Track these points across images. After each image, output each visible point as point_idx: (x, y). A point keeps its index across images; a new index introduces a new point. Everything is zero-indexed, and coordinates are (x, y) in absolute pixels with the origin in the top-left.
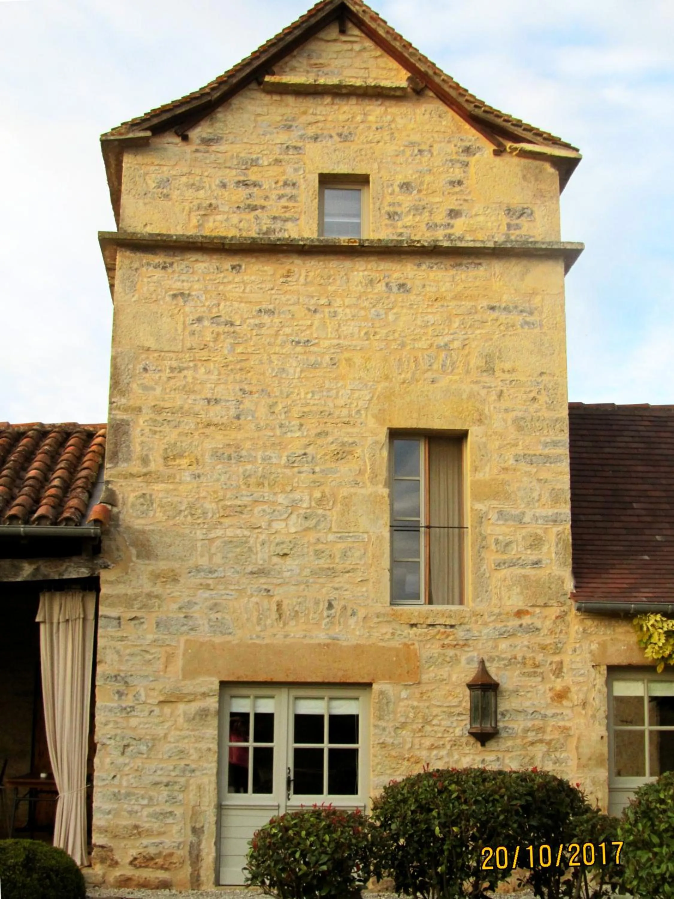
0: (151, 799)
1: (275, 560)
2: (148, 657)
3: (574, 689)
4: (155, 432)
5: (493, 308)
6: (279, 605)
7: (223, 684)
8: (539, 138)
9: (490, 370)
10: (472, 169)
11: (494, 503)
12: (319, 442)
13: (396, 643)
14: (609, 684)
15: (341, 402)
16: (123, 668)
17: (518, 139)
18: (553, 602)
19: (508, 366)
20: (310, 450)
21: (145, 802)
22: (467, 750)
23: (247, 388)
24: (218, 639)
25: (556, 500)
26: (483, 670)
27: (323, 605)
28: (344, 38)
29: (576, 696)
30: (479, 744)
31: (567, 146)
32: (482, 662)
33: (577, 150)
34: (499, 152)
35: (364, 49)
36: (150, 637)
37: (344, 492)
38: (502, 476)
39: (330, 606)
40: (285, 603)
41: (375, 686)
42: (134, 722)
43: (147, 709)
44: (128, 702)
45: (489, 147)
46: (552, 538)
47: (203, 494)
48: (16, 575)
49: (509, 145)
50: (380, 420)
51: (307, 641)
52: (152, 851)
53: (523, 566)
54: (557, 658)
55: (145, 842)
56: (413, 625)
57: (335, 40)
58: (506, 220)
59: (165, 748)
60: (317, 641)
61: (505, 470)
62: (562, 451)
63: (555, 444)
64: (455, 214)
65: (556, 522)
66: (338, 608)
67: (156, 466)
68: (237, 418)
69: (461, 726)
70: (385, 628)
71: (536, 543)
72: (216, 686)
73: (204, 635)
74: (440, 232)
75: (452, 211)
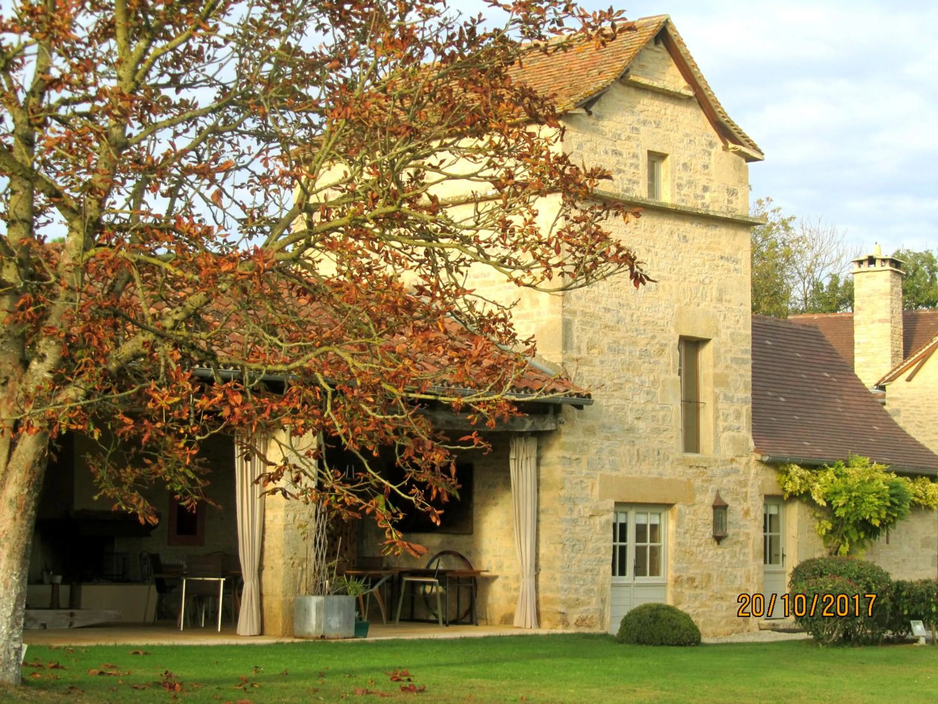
0: (584, 580)
1: (636, 422)
2: (583, 485)
3: (751, 509)
4: (583, 330)
5: (722, 258)
6: (638, 451)
7: (617, 504)
8: (747, 144)
9: (720, 300)
10: (713, 158)
11: (722, 389)
12: (652, 342)
13: (684, 479)
14: (765, 505)
15: (660, 315)
16: (573, 492)
17: (736, 141)
18: (744, 454)
19: (728, 297)
20: (648, 347)
21: (582, 583)
22: (711, 547)
23: (622, 302)
24: (614, 474)
25: (746, 388)
26: (718, 497)
27: (656, 453)
28: (657, 49)
29: (752, 514)
30: (716, 543)
31: (759, 151)
32: (718, 491)
33: (763, 154)
34: (725, 148)
35: (663, 58)
36: (584, 471)
37: (662, 377)
38: (726, 372)
39: (659, 453)
40: (641, 450)
41: (676, 506)
42: (578, 529)
43: (584, 520)
44: (575, 516)
45: (721, 144)
46: (744, 413)
47: (604, 375)
48: (523, 427)
49: (731, 145)
50: (677, 330)
51: (650, 476)
52: (584, 615)
53: (733, 431)
54: (744, 490)
55: (582, 609)
56: (691, 467)
57: (651, 50)
58: (726, 196)
59: (590, 546)
60: (653, 476)
61: (727, 367)
62: (749, 356)
63: (746, 351)
64: (705, 189)
65: (746, 402)
66: (662, 454)
67: (584, 354)
68: (618, 323)
69: (709, 532)
70: (680, 468)
71: (738, 416)
72: (613, 505)
73: (607, 471)
74: (700, 202)
75: (704, 186)
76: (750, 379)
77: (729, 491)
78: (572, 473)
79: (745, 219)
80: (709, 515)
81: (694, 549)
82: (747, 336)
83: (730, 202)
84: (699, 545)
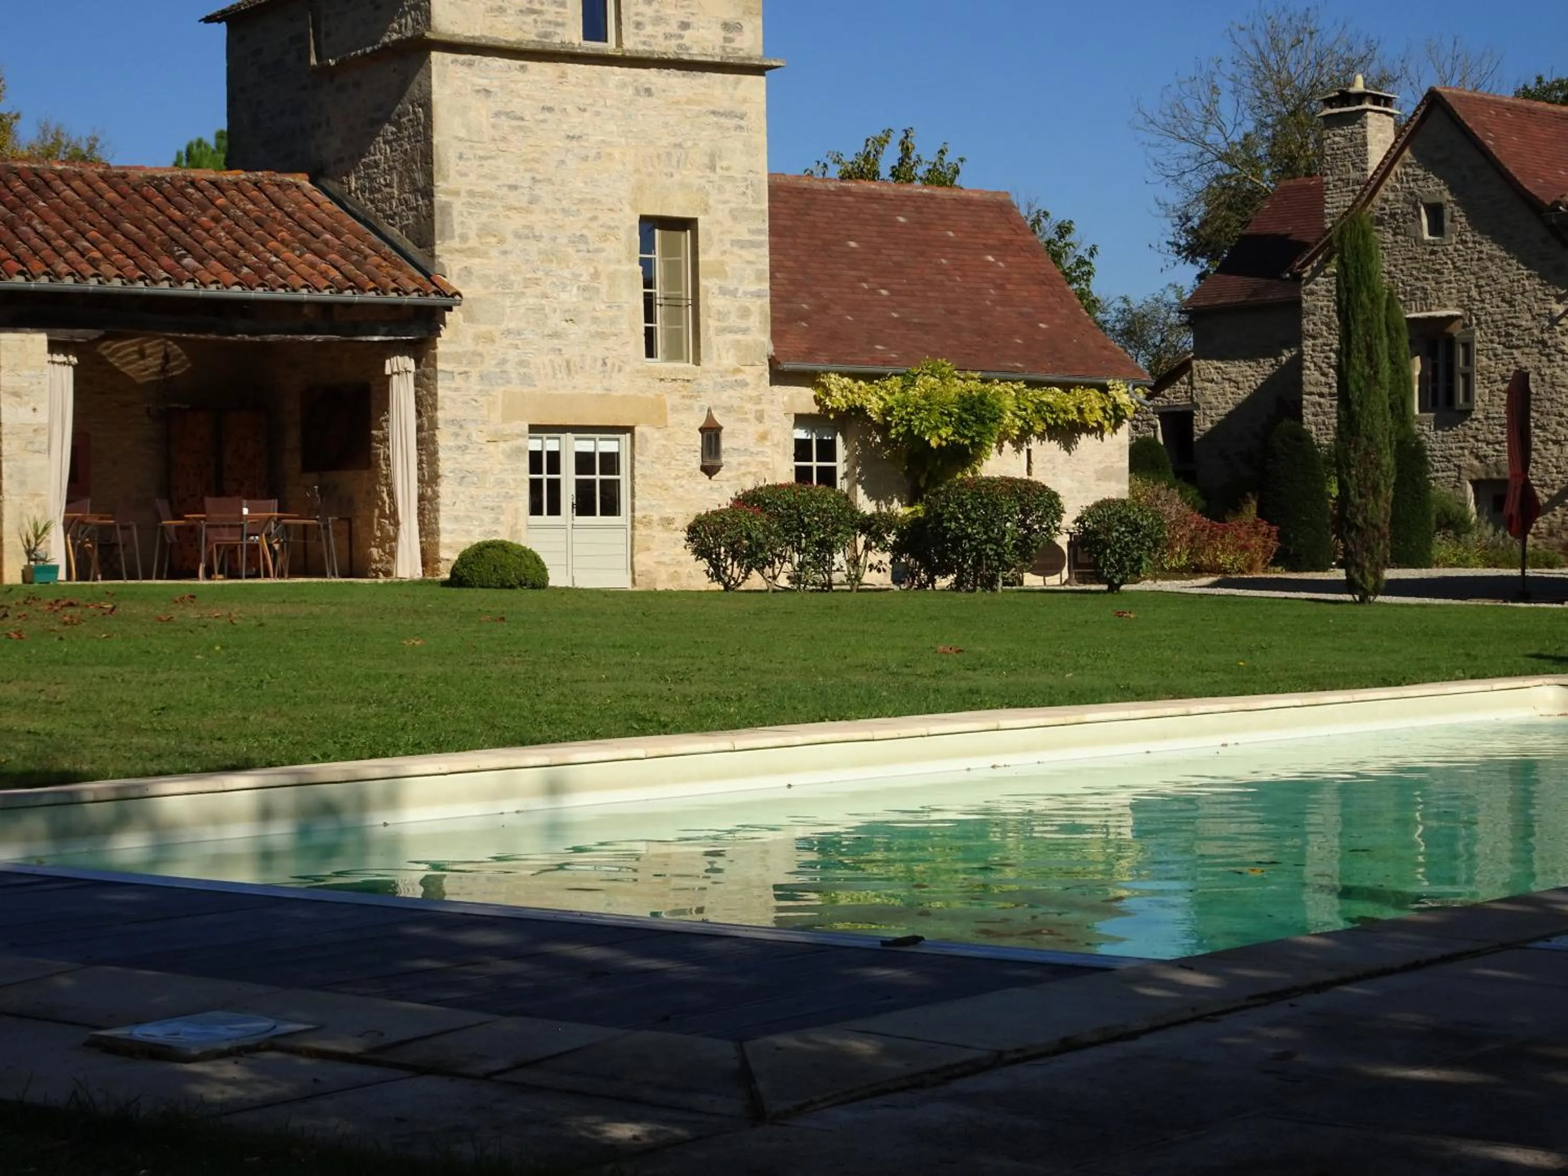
1: (564, 324)
3: (772, 432)
4: (471, 214)
5: (714, 113)
6: (568, 362)
7: (532, 427)
9: (712, 167)
11: (716, 280)
12: (592, 225)
13: (651, 395)
14: (797, 428)
15: (606, 191)
16: (458, 414)
18: (757, 362)
19: (725, 164)
20: (585, 231)
22: (696, 480)
23: (536, 176)
24: (526, 390)
25: (759, 279)
26: (710, 417)
27: (600, 363)
29: (774, 438)
30: (707, 476)
32: (709, 410)
36: (476, 388)
37: (609, 269)
38: (722, 258)
39: (605, 364)
40: (572, 360)
41: (639, 430)
42: (468, 458)
43: (478, 447)
44: (463, 441)
46: (757, 309)
47: (509, 268)
50: (634, 207)
51: (589, 392)
53: (737, 332)
54: (758, 408)
56: (661, 379)
58: (722, 34)
59: (491, 479)
60: (594, 392)
61: (724, 253)
62: (765, 238)
63: (759, 232)
64: (685, 26)
65: (758, 295)
66: (609, 365)
67: (473, 242)
68: (531, 203)
69: (696, 461)
70: (642, 382)
71: (745, 313)
72: (527, 429)
73: (515, 387)
74: (674, 42)
75: (683, 23)
76: (767, 267)
77: (729, 410)
78: (457, 390)
79: (747, 62)
80: (697, 440)
81: (671, 483)
82: (761, 211)
83: (726, 40)
84: (677, 477)
